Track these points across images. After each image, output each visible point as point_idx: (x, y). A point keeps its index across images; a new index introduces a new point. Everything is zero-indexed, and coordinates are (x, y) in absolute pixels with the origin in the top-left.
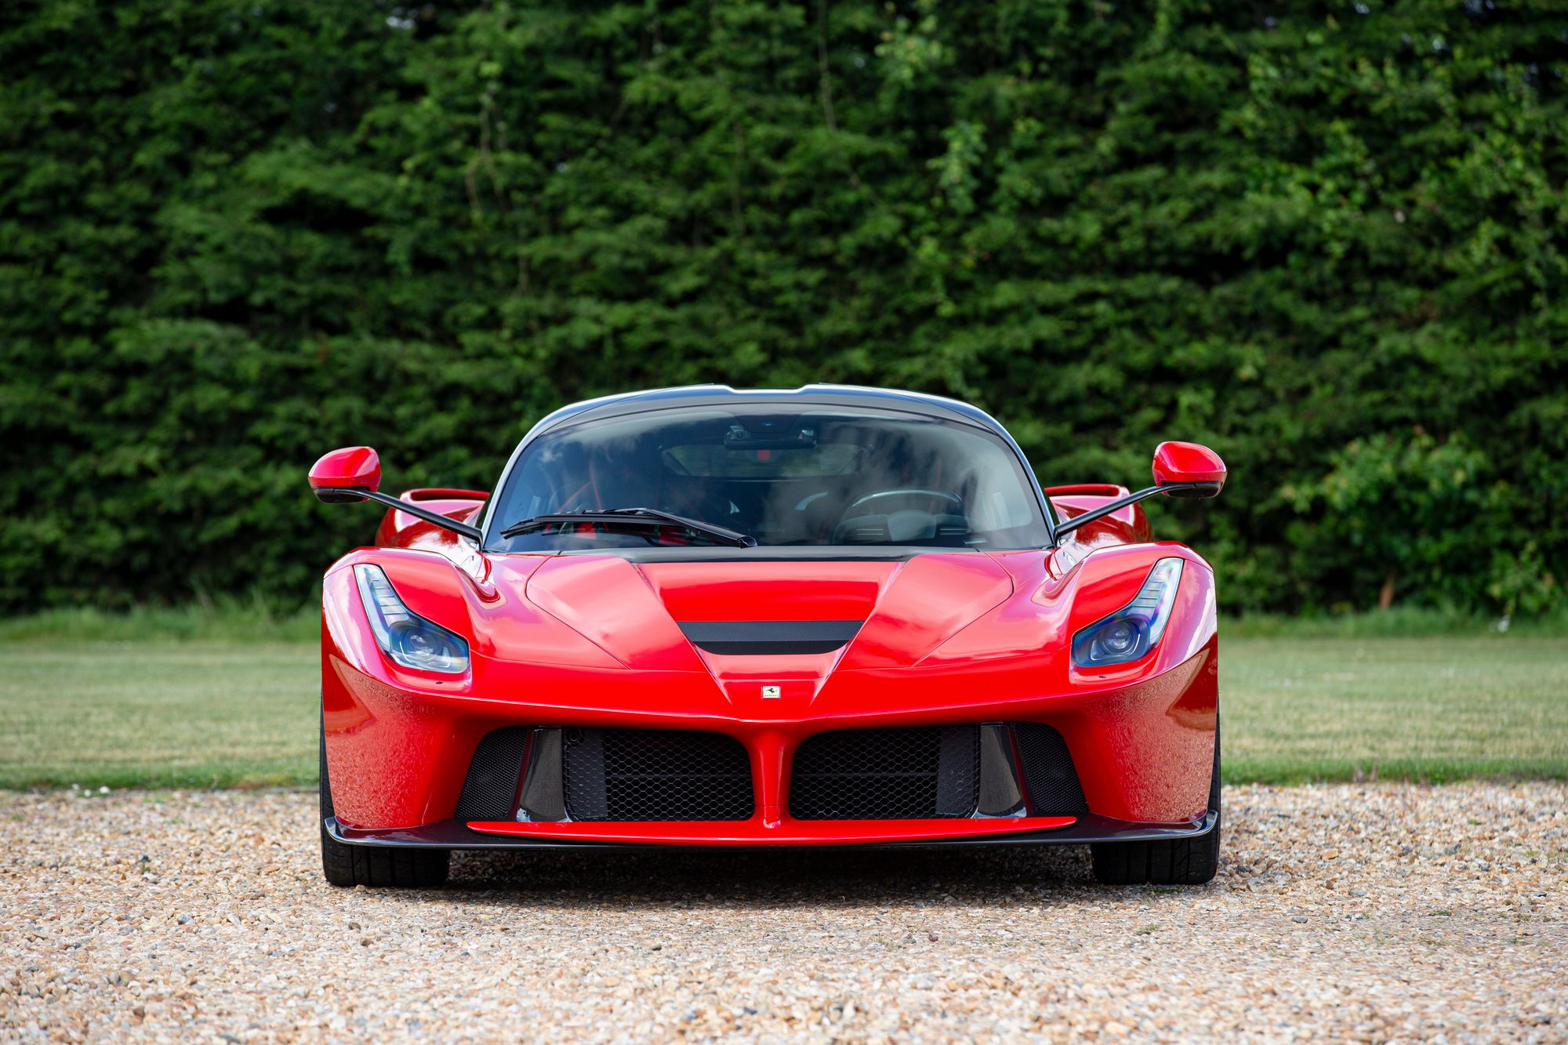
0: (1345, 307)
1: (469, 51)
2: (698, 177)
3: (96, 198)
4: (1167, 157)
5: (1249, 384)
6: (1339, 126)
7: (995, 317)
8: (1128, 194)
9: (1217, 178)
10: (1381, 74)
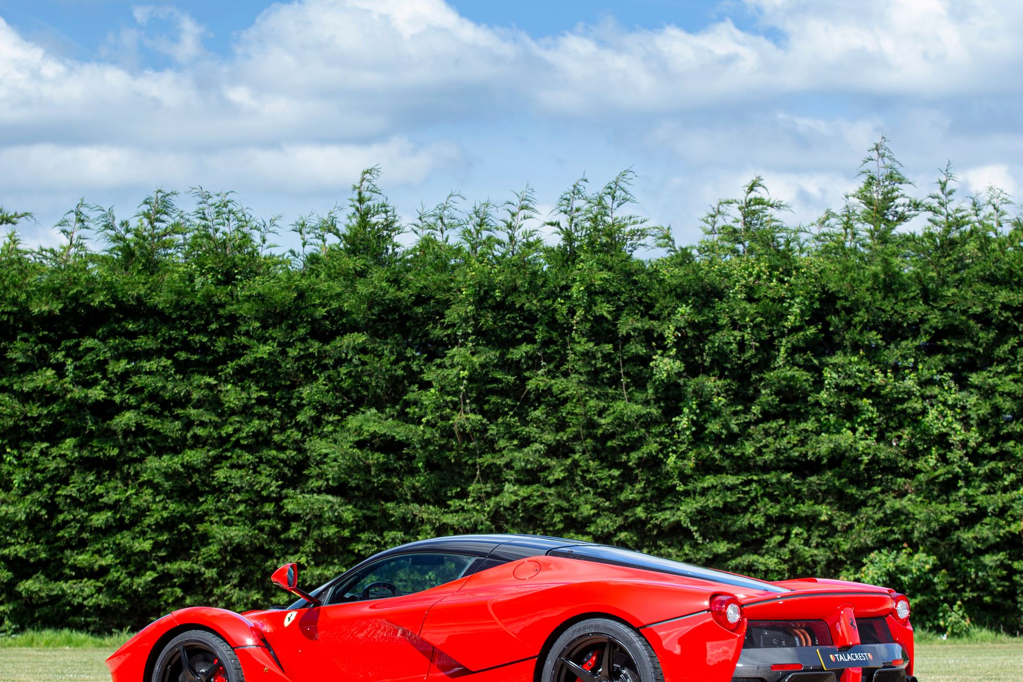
0: (869, 488)
1: (453, 366)
2: (562, 425)
3: (276, 438)
4: (784, 415)
5: (824, 523)
6: (866, 402)
7: (704, 492)
8: (767, 433)
9: (810, 425)
10: (886, 376)
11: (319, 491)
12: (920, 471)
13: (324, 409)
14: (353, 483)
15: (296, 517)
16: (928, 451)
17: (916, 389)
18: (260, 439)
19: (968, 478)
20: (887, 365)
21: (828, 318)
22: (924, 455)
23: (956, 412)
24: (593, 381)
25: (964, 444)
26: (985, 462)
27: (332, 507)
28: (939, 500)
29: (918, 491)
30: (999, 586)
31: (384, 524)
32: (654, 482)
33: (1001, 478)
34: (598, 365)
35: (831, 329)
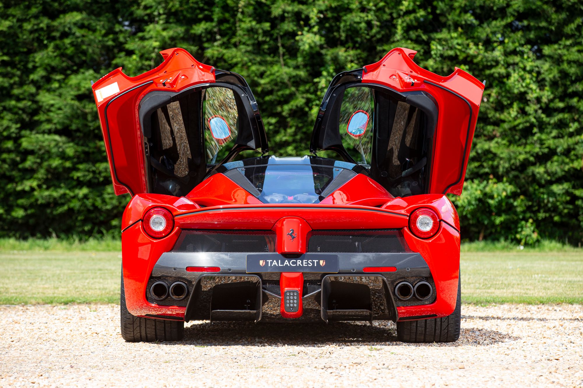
1: (149, 38)
3: (16, 91)
11: (50, 132)
12: (503, 121)
13: (53, 70)
14: (74, 127)
15: (32, 152)
16: (511, 105)
17: (501, 58)
18: (4, 92)
19: (542, 126)
20: (479, 39)
21: (435, 3)
22: (508, 109)
23: (533, 76)
24: (256, 51)
25: (538, 100)
26: (555, 114)
27: (57, 145)
28: (520, 143)
29: (504, 135)
30: (564, 208)
31: (99, 157)
32: (301, 128)
33: (567, 126)
34: (261, 38)
35: (438, 12)
